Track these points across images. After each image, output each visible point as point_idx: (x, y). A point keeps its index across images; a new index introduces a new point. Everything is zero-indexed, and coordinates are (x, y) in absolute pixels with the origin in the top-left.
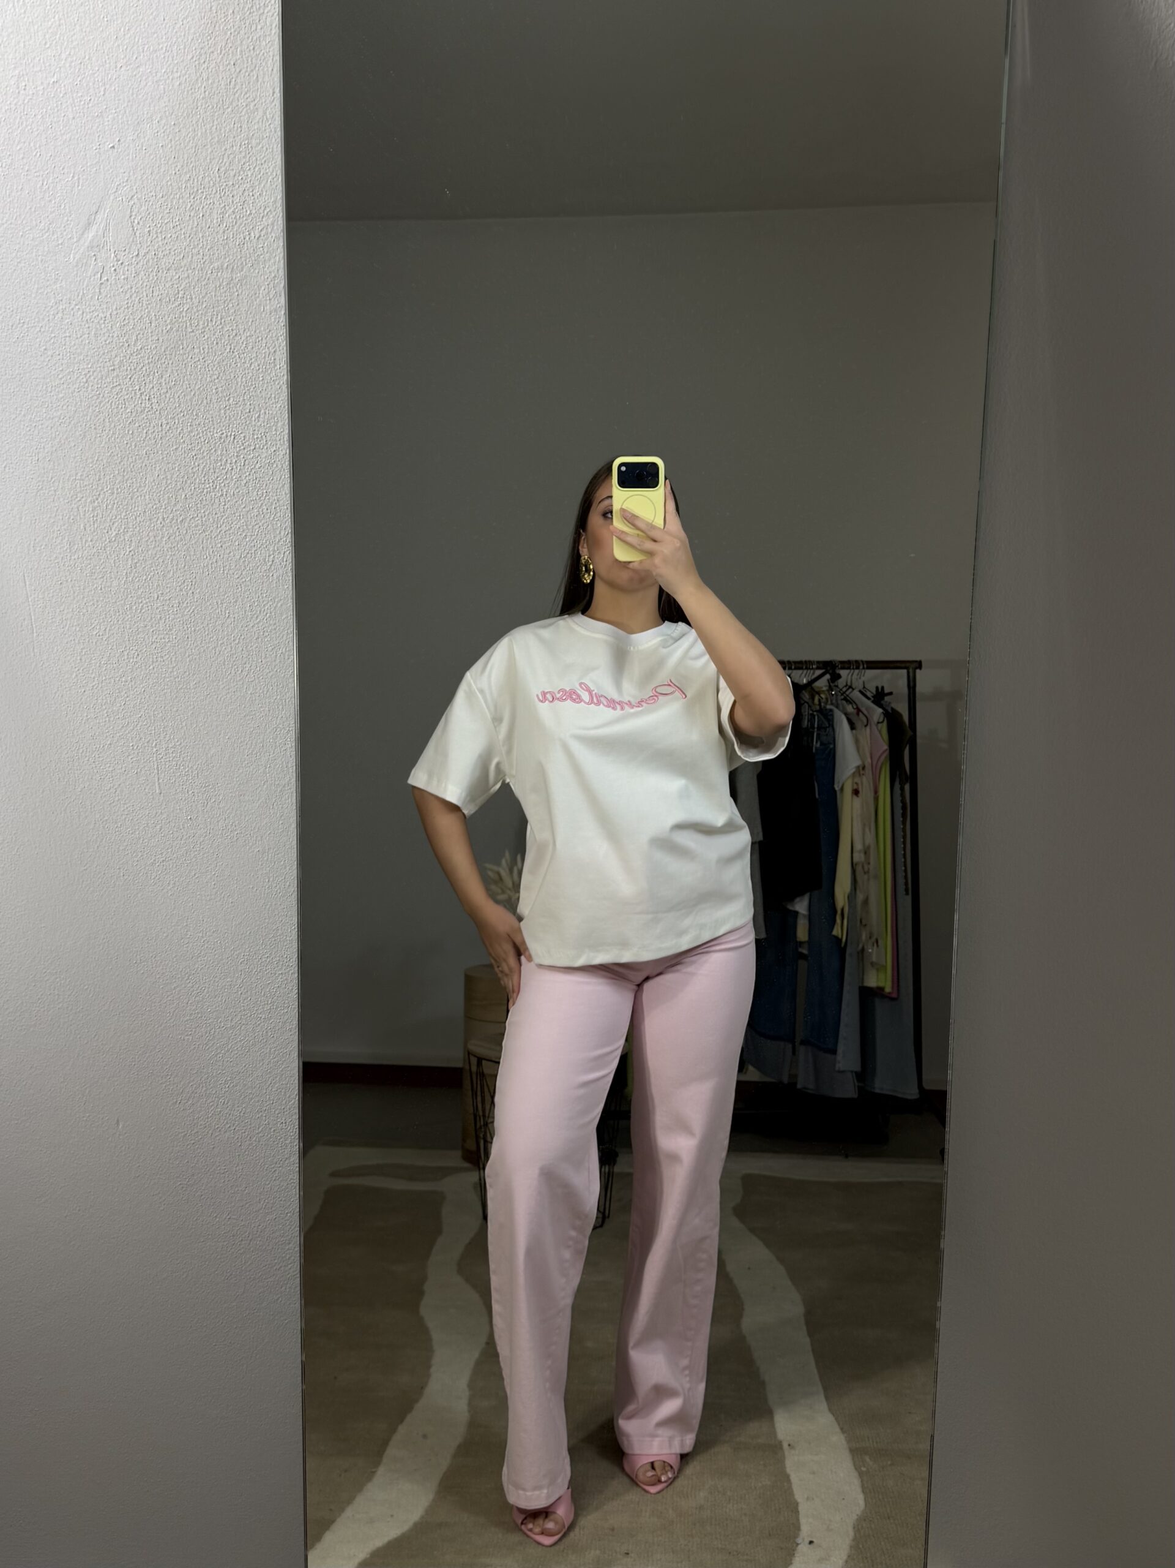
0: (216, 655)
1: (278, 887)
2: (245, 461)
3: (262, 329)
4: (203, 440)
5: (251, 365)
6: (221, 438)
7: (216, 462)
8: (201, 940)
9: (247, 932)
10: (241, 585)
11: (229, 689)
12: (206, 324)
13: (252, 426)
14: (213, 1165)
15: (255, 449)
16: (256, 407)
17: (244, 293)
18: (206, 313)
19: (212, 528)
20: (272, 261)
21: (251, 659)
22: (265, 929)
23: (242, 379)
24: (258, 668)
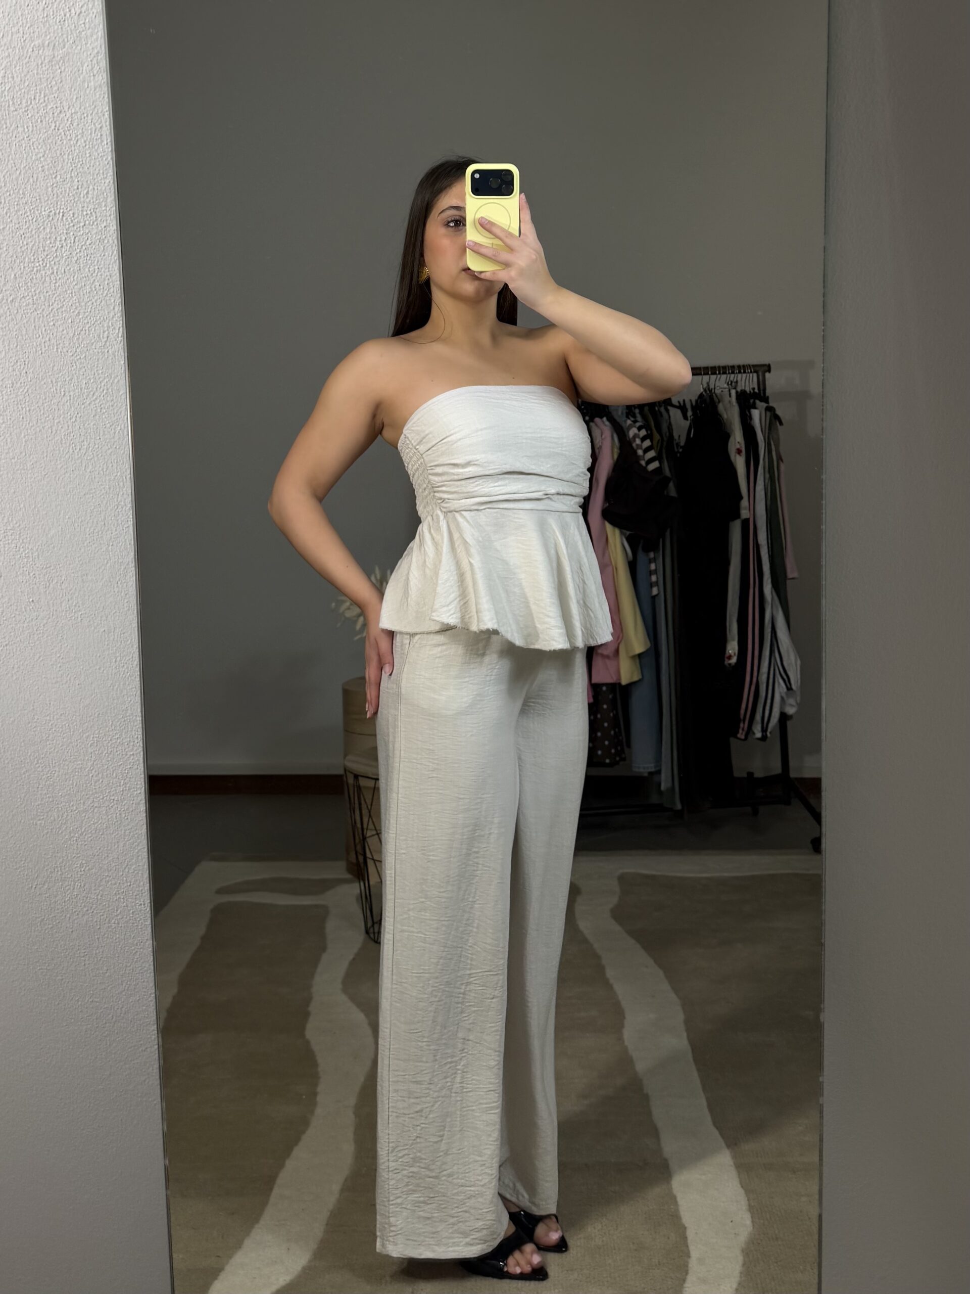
0: (53, 434)
1: (125, 667)
2: (75, 237)
3: (87, 105)
4: (30, 218)
5: (77, 141)
6: (49, 216)
7: (45, 239)
8: (49, 723)
9: (95, 714)
10: (75, 362)
11: (67, 468)
12: (29, 103)
13: (81, 202)
14: (72, 949)
15: (84, 225)
16: (85, 184)
17: (67, 70)
18: (29, 91)
19: (43, 307)
20: (95, 37)
21: (89, 437)
22: (114, 709)
23: (68, 156)
24: (97, 446)
